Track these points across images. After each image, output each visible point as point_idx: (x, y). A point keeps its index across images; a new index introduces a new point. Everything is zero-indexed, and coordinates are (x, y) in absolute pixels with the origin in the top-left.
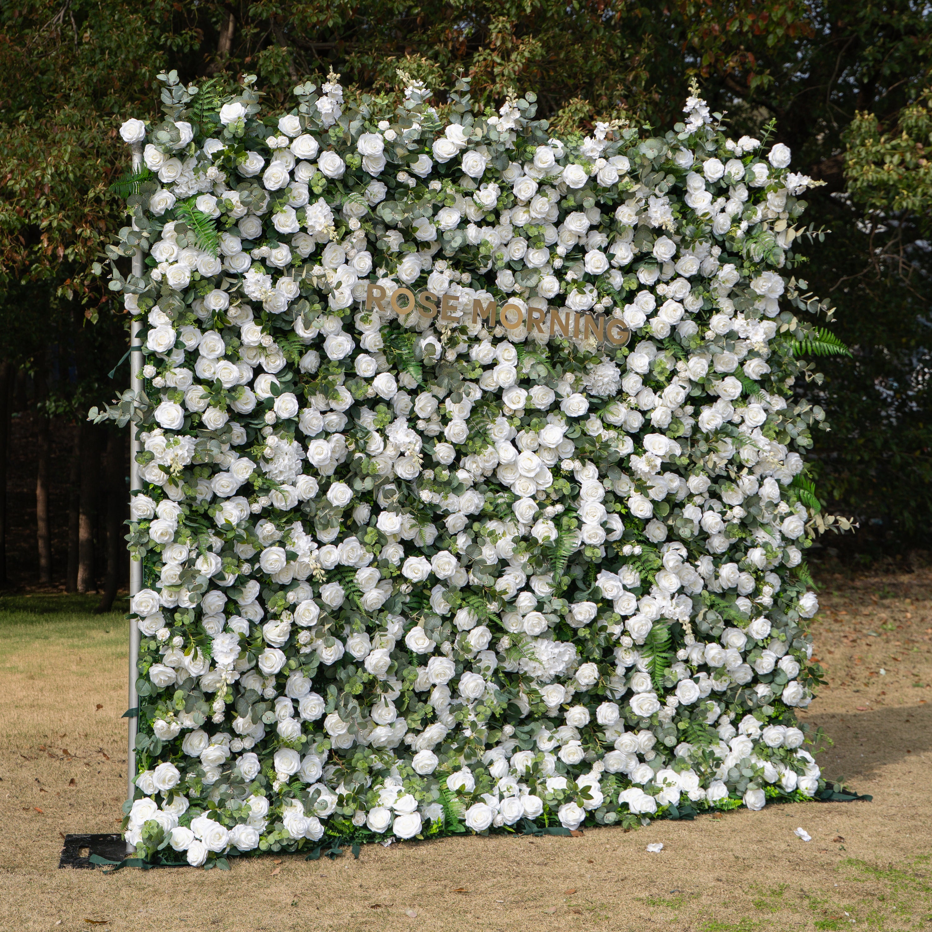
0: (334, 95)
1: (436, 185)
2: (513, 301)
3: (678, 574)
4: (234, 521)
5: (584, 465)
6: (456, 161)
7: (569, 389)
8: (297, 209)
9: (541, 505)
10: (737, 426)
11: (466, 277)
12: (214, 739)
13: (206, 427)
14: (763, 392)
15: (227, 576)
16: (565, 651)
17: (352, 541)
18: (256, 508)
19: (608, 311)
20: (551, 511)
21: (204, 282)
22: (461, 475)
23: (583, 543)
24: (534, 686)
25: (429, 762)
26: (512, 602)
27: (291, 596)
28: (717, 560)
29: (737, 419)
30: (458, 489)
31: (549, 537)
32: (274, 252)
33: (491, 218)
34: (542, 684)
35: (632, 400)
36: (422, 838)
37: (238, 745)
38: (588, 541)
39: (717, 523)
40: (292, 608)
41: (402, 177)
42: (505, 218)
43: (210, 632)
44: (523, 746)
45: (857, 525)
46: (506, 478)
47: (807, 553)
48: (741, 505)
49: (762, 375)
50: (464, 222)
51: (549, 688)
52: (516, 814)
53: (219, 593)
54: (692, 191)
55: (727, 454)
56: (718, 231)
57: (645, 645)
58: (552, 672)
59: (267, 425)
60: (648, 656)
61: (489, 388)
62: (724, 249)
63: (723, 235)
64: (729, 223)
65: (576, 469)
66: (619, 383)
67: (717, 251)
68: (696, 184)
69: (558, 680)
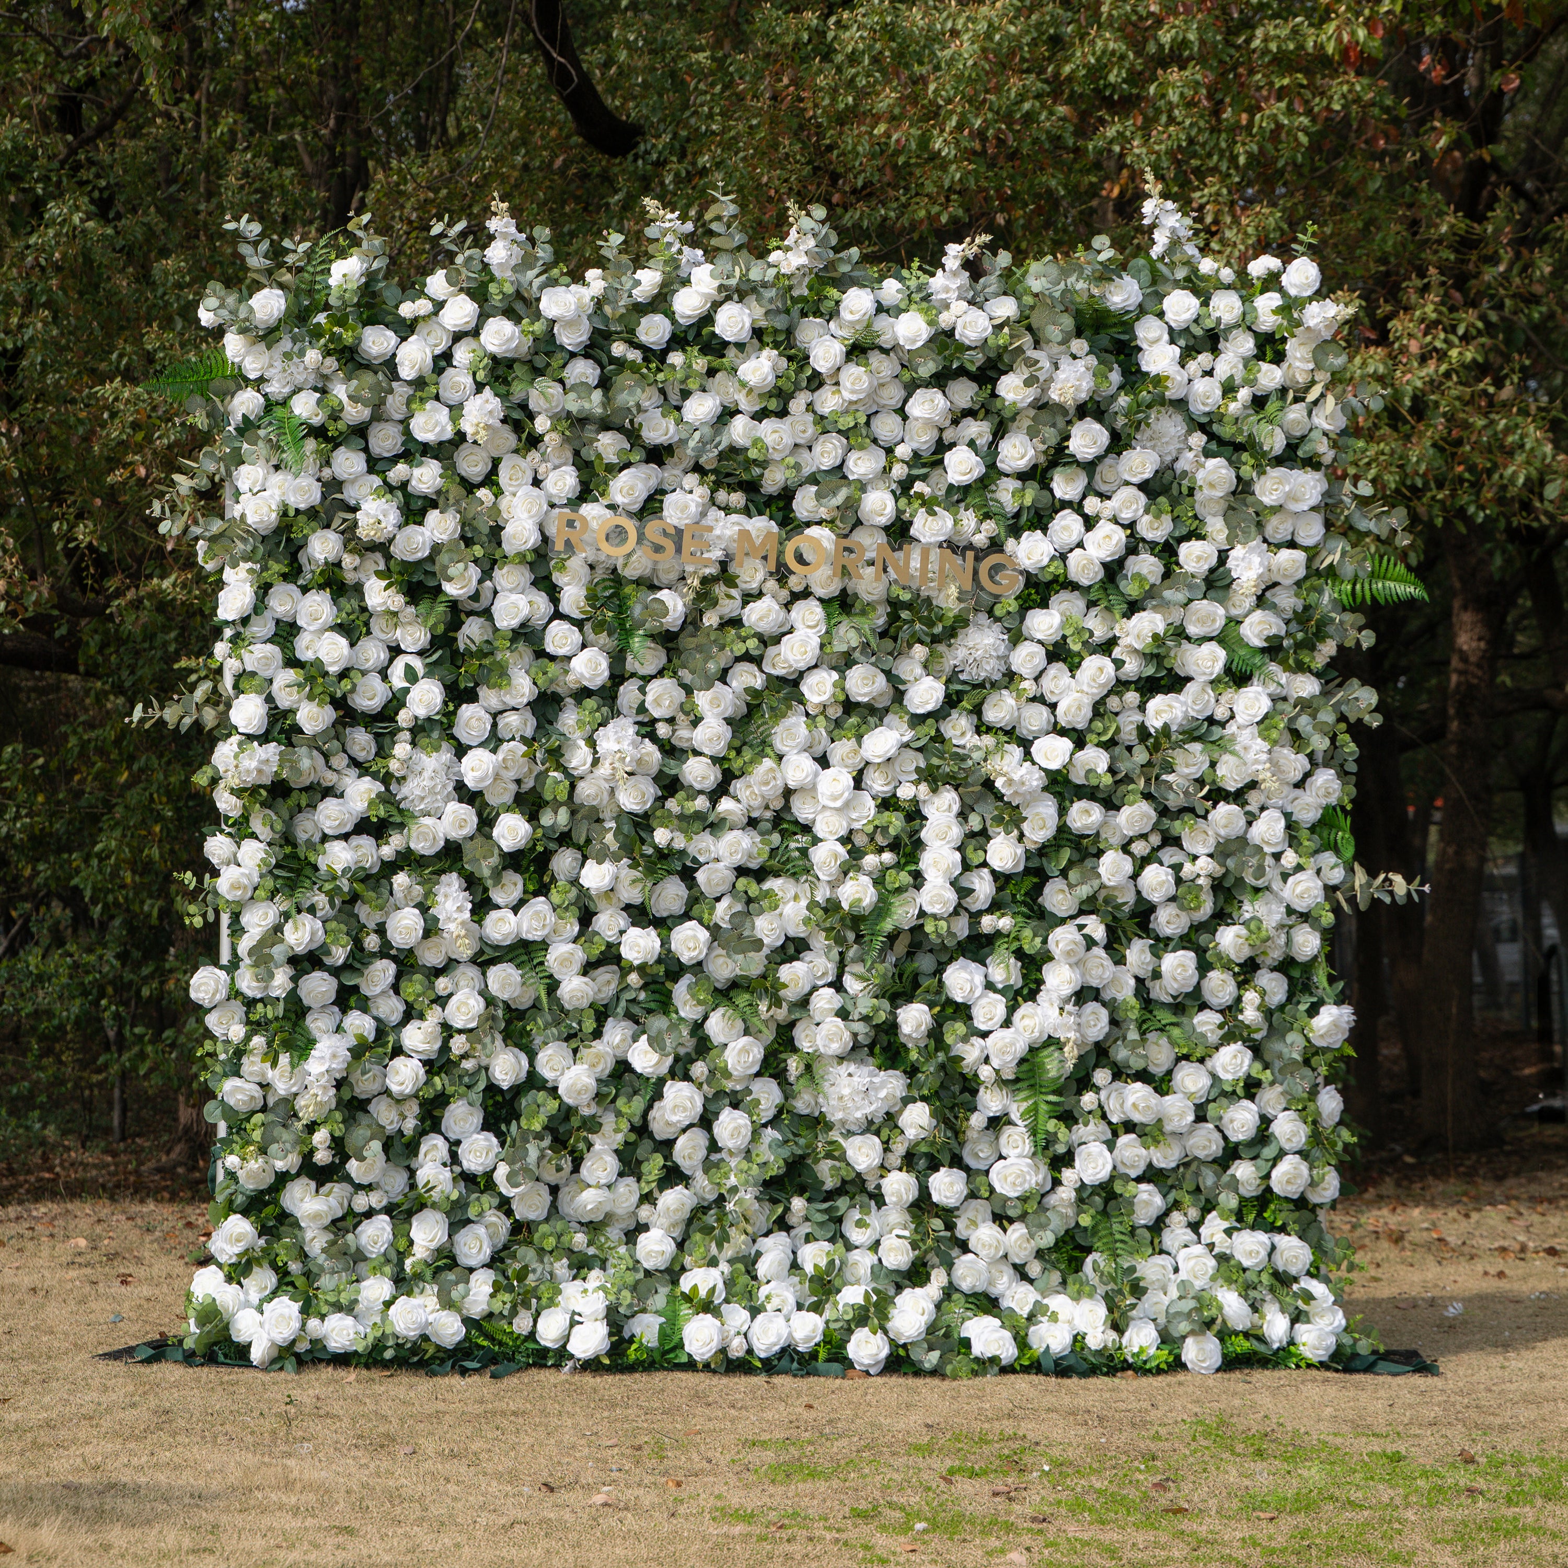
0: (505, 235)
1: (676, 358)
2: (814, 531)
3: (1077, 964)
4: (338, 868)
5: (934, 790)
6: (707, 319)
7: (919, 670)
8: (451, 407)
9: (856, 854)
10: (1223, 725)
11: (737, 498)
12: (324, 1190)
13: (301, 732)
14: (1274, 667)
15: (334, 949)
16: (883, 1085)
17: (539, 904)
18: (387, 852)
19: (995, 545)
20: (870, 861)
21: (302, 519)
22: (726, 805)
23: (922, 914)
24: (835, 1135)
25: (657, 1248)
26: (804, 1003)
27: (442, 984)
28: (1161, 944)
29: (1221, 713)
30: (715, 826)
31: (860, 900)
32: (417, 472)
33: (773, 405)
34: (849, 1134)
35: (1028, 686)
36: (606, 1361)
37: (361, 1202)
38: (928, 909)
39: (1161, 884)
40: (442, 1001)
41: (618, 349)
42: (797, 405)
43: (316, 1034)
44: (818, 1233)
45: (1427, 888)
46: (802, 811)
47: (1330, 936)
48: (1211, 856)
49: (1268, 639)
50: (728, 413)
51: (857, 1140)
52: (773, 1339)
53: (325, 975)
54: (1144, 346)
55: (1192, 770)
56: (1198, 408)
57: (1017, 1080)
58: (858, 1115)
59: (400, 730)
60: (1025, 1099)
61: (779, 672)
62: (1211, 436)
63: (1208, 414)
64: (1219, 392)
65: (921, 797)
66: (1005, 658)
67: (1198, 440)
68: (1152, 335)
69: (870, 1127)
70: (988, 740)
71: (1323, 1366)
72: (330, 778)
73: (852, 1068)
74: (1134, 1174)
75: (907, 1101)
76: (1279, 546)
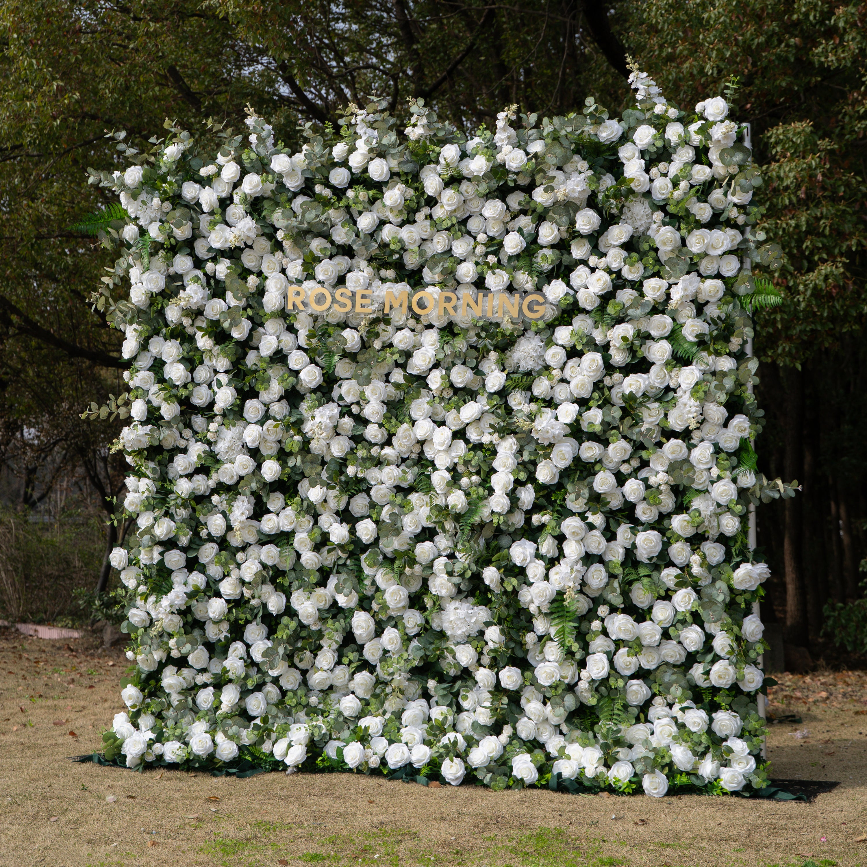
1: (350, 193)
2: (430, 289)
3: (582, 541)
5: (503, 438)
6: (365, 169)
7: (493, 367)
9: (456, 477)
10: (674, 391)
11: (390, 273)
12: (180, 672)
13: (163, 418)
14: (705, 354)
15: (181, 537)
16: (474, 615)
17: (288, 511)
18: (212, 483)
20: (465, 481)
21: (159, 298)
22: (387, 451)
23: (492, 513)
24: (450, 644)
26: (430, 566)
27: (240, 556)
28: (638, 527)
29: (673, 384)
30: (379, 463)
31: (458, 505)
32: (218, 267)
34: (458, 643)
35: (556, 373)
37: (201, 679)
38: (496, 510)
40: (239, 566)
41: (319, 189)
42: (420, 216)
44: (442, 701)
45: (800, 488)
46: (429, 454)
48: (666, 471)
49: (697, 336)
50: (382, 223)
51: (462, 647)
53: (179, 552)
54: (624, 161)
55: (653, 419)
56: (658, 196)
57: (552, 613)
58: (459, 632)
59: (216, 415)
60: (557, 625)
61: (415, 372)
62: (666, 213)
63: (664, 200)
64: (670, 186)
65: (495, 442)
66: (541, 357)
67: (659, 215)
68: (629, 154)
69: (469, 640)
70: (534, 407)
71: (735, 794)
72: (182, 444)
73: (457, 604)
74: (628, 673)
75: (488, 624)
76: (707, 278)
